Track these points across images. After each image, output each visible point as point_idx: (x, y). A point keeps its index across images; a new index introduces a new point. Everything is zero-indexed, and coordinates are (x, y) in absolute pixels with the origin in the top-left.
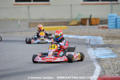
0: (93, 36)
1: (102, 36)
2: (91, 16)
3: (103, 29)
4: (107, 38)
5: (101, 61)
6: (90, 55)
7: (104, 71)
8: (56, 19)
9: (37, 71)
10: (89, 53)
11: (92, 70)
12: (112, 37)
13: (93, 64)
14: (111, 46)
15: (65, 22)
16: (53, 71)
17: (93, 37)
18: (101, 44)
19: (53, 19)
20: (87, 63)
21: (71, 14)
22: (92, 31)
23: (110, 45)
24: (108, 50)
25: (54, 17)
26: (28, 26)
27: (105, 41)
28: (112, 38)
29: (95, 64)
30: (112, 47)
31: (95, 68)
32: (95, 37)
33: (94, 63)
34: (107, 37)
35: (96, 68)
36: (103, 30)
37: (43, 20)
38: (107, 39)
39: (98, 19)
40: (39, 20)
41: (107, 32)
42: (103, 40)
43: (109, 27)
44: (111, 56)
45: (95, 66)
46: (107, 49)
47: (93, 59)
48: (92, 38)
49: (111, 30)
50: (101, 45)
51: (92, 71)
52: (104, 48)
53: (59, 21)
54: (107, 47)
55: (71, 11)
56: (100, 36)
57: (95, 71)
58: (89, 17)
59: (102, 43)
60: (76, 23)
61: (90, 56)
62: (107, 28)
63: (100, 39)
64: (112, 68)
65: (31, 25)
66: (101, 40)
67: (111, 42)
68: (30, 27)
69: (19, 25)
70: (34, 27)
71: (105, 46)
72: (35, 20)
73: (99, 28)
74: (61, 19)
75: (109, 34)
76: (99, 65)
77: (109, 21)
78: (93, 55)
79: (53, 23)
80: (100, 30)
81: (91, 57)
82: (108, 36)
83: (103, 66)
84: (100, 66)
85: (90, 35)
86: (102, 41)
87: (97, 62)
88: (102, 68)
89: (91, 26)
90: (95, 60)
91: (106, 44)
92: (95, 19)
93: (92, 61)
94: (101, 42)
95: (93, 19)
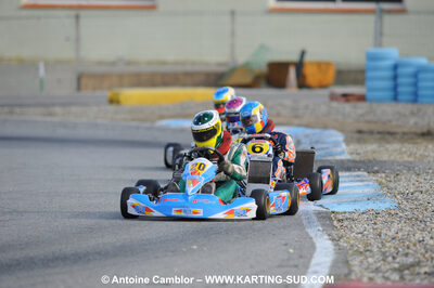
0: (307, 126)
1: (342, 130)
2: (303, 53)
3: (347, 101)
4: (360, 135)
5: (335, 223)
7: (347, 262)
8: (176, 63)
9: (99, 254)
11: (301, 257)
12: (379, 133)
13: (307, 233)
14: (376, 168)
15: (208, 75)
16: (157, 257)
17: (309, 131)
18: (338, 158)
19: (164, 63)
20: (284, 228)
21: (232, 47)
22: (307, 107)
23: (370, 161)
24: (362, 181)
25: (171, 56)
26: (74, 85)
27: (352, 147)
28: (378, 136)
29: (312, 235)
30: (377, 172)
31: (313, 247)
32: (317, 131)
33: (309, 231)
34: (360, 132)
35: (318, 250)
36: (347, 107)
37: (129, 63)
38: (359, 141)
39: (328, 64)
40: (113, 64)
41: (362, 115)
42: (348, 141)
43: (370, 95)
44: (371, 206)
45: (314, 240)
46: (358, 176)
47: (307, 213)
48: (307, 136)
49: (375, 105)
50: (337, 161)
51: (302, 260)
52: (347, 174)
53: (189, 68)
54: (359, 170)
55: (233, 34)
56: (334, 128)
57: (314, 261)
58: (295, 58)
59: (343, 153)
60: (248, 79)
62: (362, 98)
63: (334, 139)
64: (375, 249)
65: (84, 81)
66: (336, 144)
67: (374, 152)
68: (79, 88)
69: (41, 81)
70: (94, 89)
71: (350, 165)
72: (100, 63)
73: (333, 97)
74: (193, 63)
75: (369, 122)
76: (326, 237)
77: (369, 74)
79: (164, 75)
80: (335, 104)
81: (300, 208)
82: (364, 127)
83: (342, 243)
84: (333, 240)
85: (299, 125)
86: (344, 146)
87: (323, 225)
88: (339, 250)
89: (305, 92)
90: (314, 218)
91: (357, 158)
92: (319, 65)
93: (304, 222)
94: (339, 150)
95: (312, 63)
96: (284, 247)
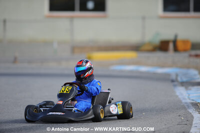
0: (181, 67)
1: (197, 69)
6: (180, 97)
10: (178, 94)
13: (188, 111)
20: (177, 109)
29: (191, 112)
31: (193, 117)
45: (192, 114)
47: (186, 103)
51: (188, 122)
61: (181, 99)
68: (73, 53)
73: (191, 56)
76: (198, 113)
78: (187, 98)
80: (192, 59)
81: (183, 101)
86: (198, 76)
87: (195, 108)
90: (191, 105)
93: (186, 107)
95: (180, 41)
96: (179, 117)
